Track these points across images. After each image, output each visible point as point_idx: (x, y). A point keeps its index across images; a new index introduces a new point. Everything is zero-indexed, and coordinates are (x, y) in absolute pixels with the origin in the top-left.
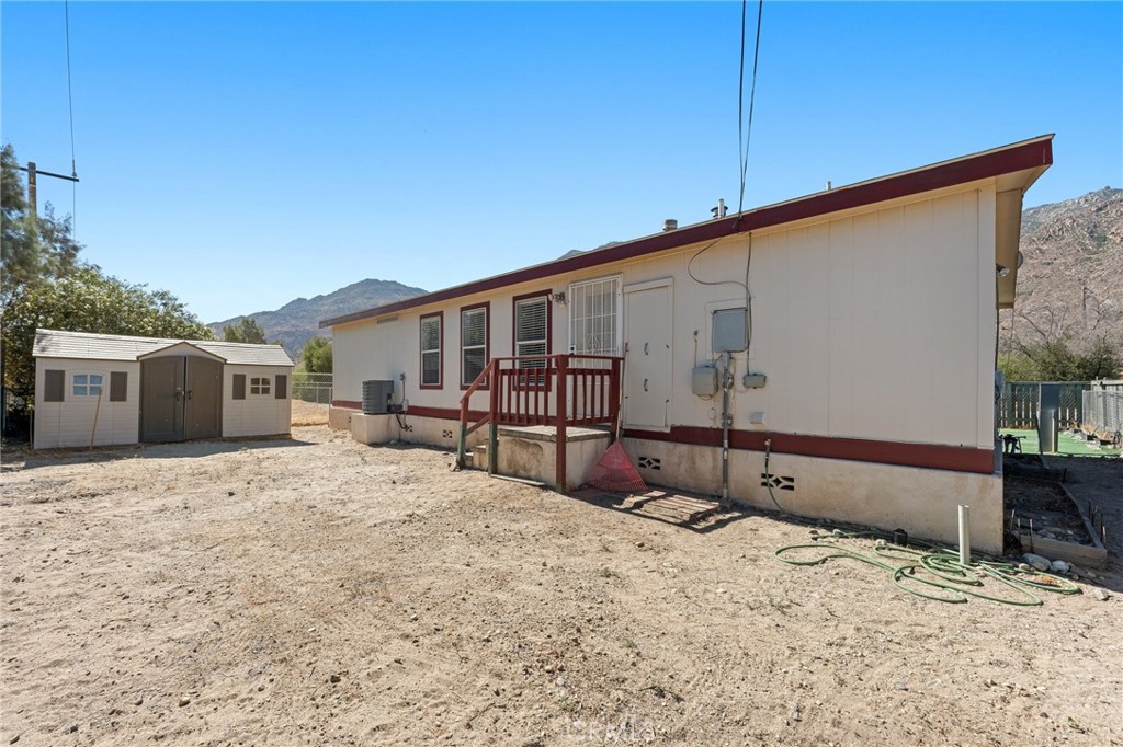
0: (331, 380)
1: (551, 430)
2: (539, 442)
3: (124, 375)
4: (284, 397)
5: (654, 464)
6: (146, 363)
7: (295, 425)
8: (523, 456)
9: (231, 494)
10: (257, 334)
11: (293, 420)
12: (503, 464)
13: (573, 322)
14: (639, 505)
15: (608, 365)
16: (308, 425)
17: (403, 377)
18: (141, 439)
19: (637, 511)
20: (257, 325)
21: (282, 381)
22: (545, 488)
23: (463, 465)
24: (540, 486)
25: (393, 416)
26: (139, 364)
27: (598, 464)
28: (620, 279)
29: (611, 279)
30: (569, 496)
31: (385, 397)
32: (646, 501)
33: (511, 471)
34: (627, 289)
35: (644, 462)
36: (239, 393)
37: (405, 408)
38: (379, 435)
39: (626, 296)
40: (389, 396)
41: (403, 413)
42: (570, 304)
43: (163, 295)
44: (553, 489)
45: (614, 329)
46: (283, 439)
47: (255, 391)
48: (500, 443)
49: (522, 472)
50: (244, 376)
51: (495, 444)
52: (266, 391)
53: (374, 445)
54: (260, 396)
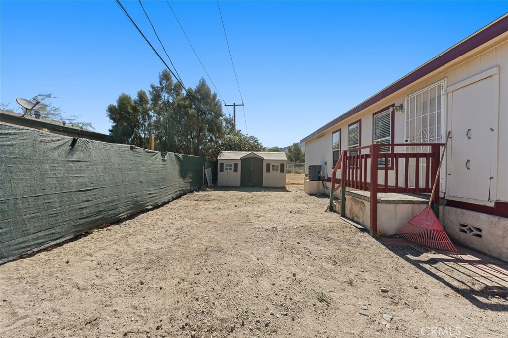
0: (304, 166)
1: (368, 194)
2: (364, 201)
3: (237, 164)
4: (283, 172)
5: (476, 232)
6: (243, 160)
7: (287, 184)
8: (356, 209)
9: (236, 206)
10: (298, 149)
11: (287, 182)
12: (348, 212)
13: (407, 122)
14: (433, 261)
15: (428, 150)
16: (298, 184)
17: (326, 163)
18: (241, 185)
19: (427, 266)
20: (298, 145)
21: (282, 165)
22: (363, 230)
23: (332, 209)
24: (360, 229)
25: (321, 182)
26: (240, 161)
27: (409, 222)
28: (443, 83)
29: (436, 85)
30: (377, 239)
31: (317, 173)
32: (442, 260)
33: (351, 217)
34: (450, 89)
35: (465, 229)
36: (268, 171)
37: (326, 179)
38: (314, 191)
39: (450, 95)
40: (319, 173)
41: (325, 181)
42: (406, 111)
43: (252, 137)
44: (368, 232)
45: (439, 123)
46: (283, 189)
47: (273, 170)
48: (347, 199)
49: (355, 219)
50: (270, 164)
51: (344, 199)
52: (277, 170)
53: (311, 195)
54: (275, 171)
